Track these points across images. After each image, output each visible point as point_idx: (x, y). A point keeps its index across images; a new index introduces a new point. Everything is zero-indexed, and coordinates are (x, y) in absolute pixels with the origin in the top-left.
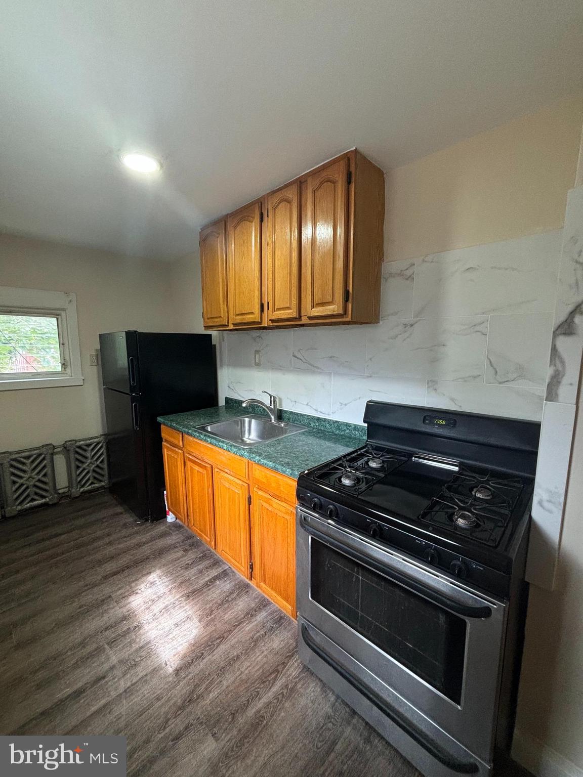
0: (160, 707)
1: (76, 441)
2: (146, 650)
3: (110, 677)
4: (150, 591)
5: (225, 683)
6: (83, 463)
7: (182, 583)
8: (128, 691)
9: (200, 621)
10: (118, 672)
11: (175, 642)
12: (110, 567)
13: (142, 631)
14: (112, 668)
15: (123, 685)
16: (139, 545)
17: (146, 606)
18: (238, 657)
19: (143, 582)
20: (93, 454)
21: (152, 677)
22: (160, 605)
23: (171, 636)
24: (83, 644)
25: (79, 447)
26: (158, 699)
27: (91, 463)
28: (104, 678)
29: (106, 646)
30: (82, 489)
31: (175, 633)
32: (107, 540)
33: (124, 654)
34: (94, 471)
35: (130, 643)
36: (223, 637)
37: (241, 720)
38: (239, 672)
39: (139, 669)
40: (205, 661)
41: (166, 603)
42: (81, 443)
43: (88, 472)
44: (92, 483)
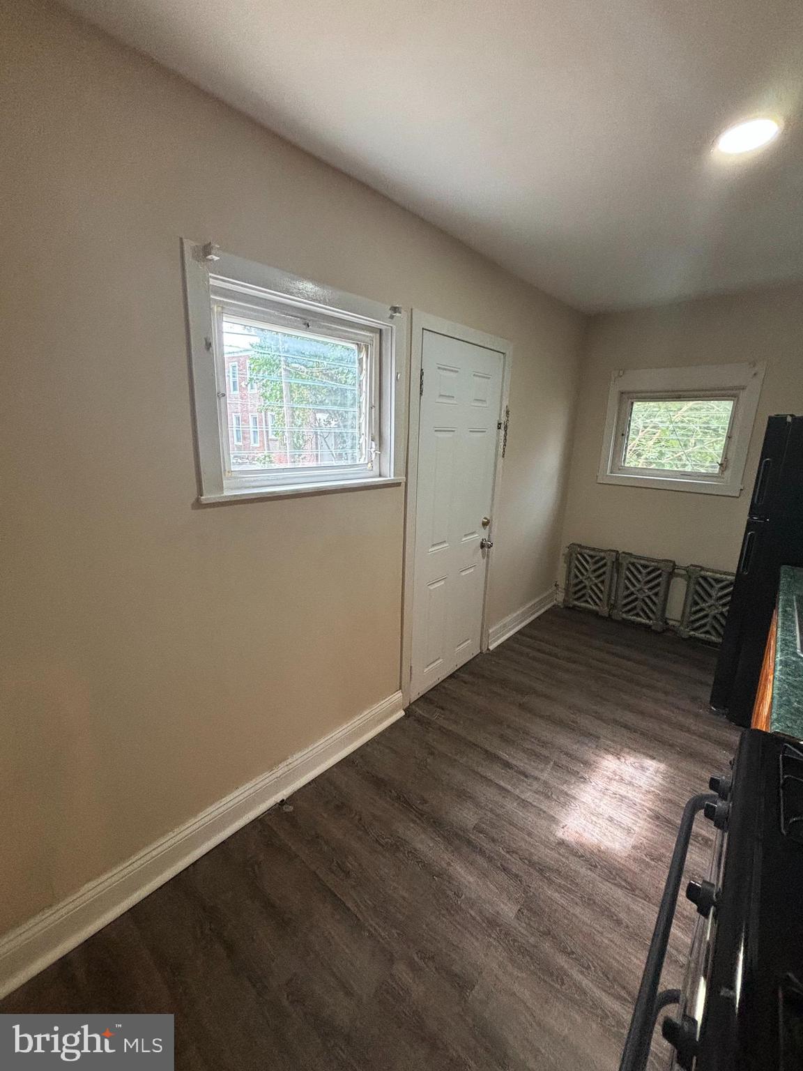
0: (523, 839)
1: (702, 569)
2: (566, 799)
3: (529, 781)
4: (631, 770)
5: (577, 911)
6: (704, 601)
7: (670, 801)
8: (524, 804)
9: (634, 847)
10: (536, 785)
11: (590, 826)
12: (630, 718)
13: (582, 786)
14: (536, 779)
15: (528, 796)
16: (681, 727)
17: (611, 775)
18: (619, 922)
19: (636, 757)
20: (720, 594)
21: (545, 818)
22: (623, 790)
23: (594, 819)
24: (544, 744)
25: (705, 578)
26: (530, 834)
27: (713, 605)
28: (526, 777)
29: (552, 763)
30: (692, 633)
31: (600, 821)
32: (661, 696)
33: (553, 782)
34: (715, 618)
35: (566, 782)
36: (633, 890)
37: (547, 946)
38: (600, 929)
39: (546, 801)
40: (589, 873)
41: (629, 795)
42: (708, 573)
43: (706, 616)
44: (707, 632)
